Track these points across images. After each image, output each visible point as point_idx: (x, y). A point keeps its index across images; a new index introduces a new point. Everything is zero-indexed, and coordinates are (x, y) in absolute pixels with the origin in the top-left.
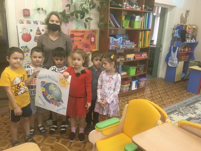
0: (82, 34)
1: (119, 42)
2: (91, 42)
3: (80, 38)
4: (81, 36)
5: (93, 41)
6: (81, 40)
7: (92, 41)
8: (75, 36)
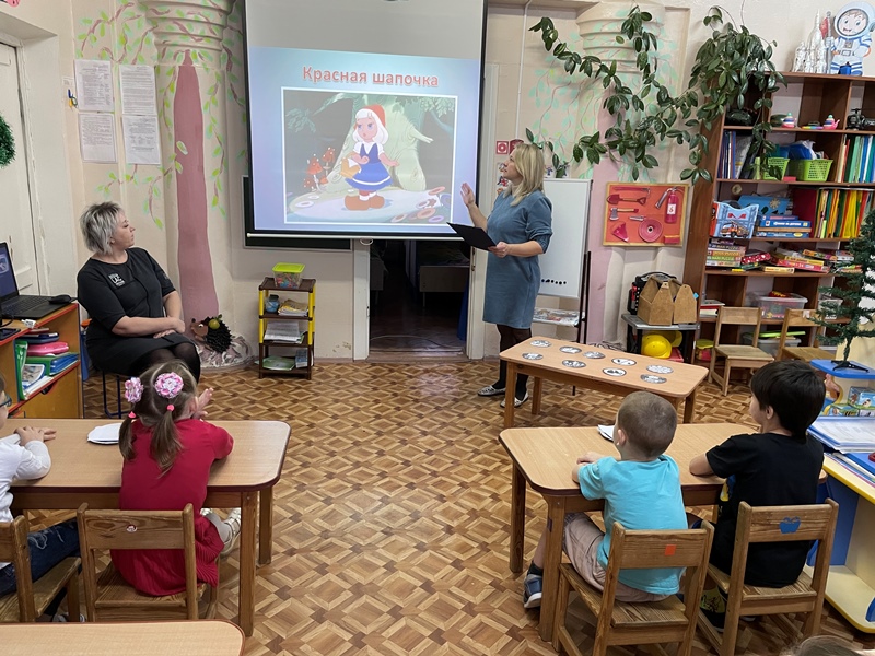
0: (644, 194)
1: (747, 219)
2: (667, 216)
3: (637, 206)
4: (638, 201)
5: (673, 213)
6: (636, 211)
7: (669, 213)
8: (622, 200)
